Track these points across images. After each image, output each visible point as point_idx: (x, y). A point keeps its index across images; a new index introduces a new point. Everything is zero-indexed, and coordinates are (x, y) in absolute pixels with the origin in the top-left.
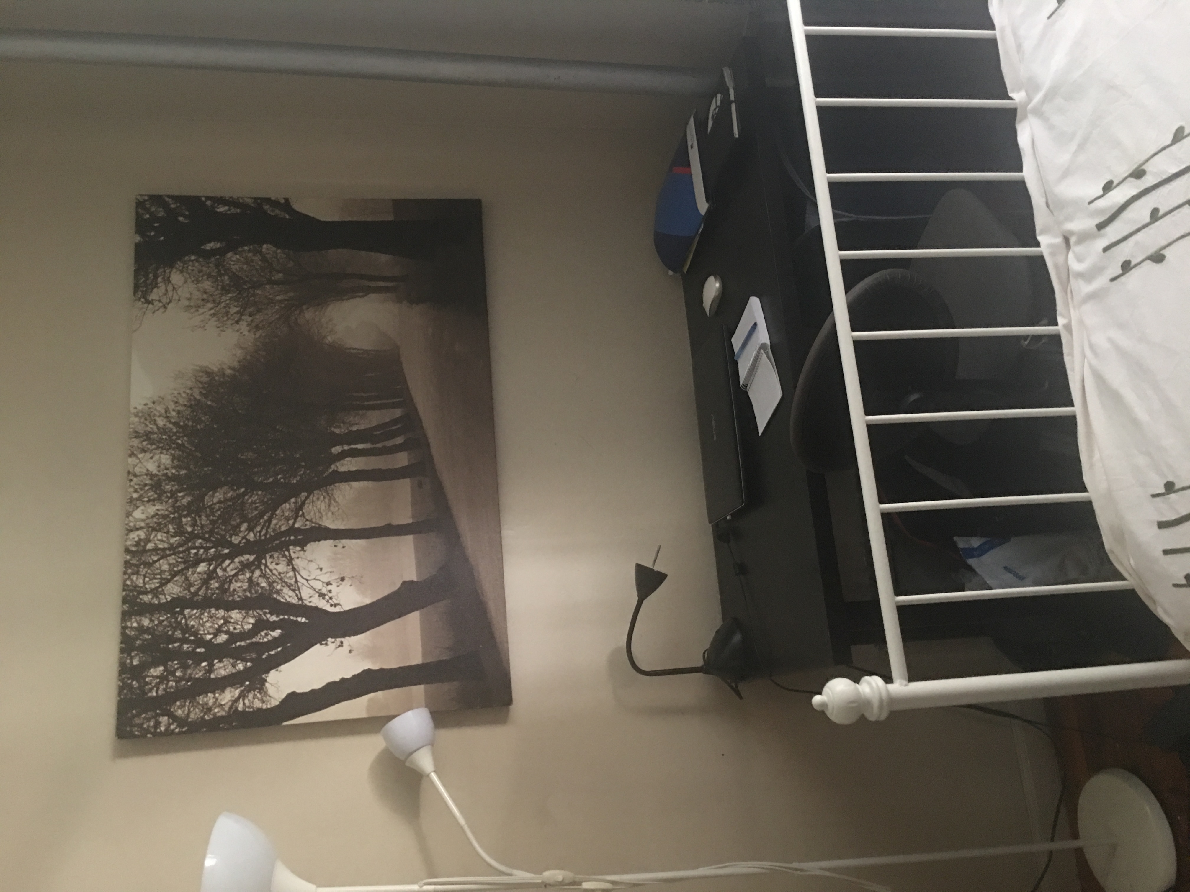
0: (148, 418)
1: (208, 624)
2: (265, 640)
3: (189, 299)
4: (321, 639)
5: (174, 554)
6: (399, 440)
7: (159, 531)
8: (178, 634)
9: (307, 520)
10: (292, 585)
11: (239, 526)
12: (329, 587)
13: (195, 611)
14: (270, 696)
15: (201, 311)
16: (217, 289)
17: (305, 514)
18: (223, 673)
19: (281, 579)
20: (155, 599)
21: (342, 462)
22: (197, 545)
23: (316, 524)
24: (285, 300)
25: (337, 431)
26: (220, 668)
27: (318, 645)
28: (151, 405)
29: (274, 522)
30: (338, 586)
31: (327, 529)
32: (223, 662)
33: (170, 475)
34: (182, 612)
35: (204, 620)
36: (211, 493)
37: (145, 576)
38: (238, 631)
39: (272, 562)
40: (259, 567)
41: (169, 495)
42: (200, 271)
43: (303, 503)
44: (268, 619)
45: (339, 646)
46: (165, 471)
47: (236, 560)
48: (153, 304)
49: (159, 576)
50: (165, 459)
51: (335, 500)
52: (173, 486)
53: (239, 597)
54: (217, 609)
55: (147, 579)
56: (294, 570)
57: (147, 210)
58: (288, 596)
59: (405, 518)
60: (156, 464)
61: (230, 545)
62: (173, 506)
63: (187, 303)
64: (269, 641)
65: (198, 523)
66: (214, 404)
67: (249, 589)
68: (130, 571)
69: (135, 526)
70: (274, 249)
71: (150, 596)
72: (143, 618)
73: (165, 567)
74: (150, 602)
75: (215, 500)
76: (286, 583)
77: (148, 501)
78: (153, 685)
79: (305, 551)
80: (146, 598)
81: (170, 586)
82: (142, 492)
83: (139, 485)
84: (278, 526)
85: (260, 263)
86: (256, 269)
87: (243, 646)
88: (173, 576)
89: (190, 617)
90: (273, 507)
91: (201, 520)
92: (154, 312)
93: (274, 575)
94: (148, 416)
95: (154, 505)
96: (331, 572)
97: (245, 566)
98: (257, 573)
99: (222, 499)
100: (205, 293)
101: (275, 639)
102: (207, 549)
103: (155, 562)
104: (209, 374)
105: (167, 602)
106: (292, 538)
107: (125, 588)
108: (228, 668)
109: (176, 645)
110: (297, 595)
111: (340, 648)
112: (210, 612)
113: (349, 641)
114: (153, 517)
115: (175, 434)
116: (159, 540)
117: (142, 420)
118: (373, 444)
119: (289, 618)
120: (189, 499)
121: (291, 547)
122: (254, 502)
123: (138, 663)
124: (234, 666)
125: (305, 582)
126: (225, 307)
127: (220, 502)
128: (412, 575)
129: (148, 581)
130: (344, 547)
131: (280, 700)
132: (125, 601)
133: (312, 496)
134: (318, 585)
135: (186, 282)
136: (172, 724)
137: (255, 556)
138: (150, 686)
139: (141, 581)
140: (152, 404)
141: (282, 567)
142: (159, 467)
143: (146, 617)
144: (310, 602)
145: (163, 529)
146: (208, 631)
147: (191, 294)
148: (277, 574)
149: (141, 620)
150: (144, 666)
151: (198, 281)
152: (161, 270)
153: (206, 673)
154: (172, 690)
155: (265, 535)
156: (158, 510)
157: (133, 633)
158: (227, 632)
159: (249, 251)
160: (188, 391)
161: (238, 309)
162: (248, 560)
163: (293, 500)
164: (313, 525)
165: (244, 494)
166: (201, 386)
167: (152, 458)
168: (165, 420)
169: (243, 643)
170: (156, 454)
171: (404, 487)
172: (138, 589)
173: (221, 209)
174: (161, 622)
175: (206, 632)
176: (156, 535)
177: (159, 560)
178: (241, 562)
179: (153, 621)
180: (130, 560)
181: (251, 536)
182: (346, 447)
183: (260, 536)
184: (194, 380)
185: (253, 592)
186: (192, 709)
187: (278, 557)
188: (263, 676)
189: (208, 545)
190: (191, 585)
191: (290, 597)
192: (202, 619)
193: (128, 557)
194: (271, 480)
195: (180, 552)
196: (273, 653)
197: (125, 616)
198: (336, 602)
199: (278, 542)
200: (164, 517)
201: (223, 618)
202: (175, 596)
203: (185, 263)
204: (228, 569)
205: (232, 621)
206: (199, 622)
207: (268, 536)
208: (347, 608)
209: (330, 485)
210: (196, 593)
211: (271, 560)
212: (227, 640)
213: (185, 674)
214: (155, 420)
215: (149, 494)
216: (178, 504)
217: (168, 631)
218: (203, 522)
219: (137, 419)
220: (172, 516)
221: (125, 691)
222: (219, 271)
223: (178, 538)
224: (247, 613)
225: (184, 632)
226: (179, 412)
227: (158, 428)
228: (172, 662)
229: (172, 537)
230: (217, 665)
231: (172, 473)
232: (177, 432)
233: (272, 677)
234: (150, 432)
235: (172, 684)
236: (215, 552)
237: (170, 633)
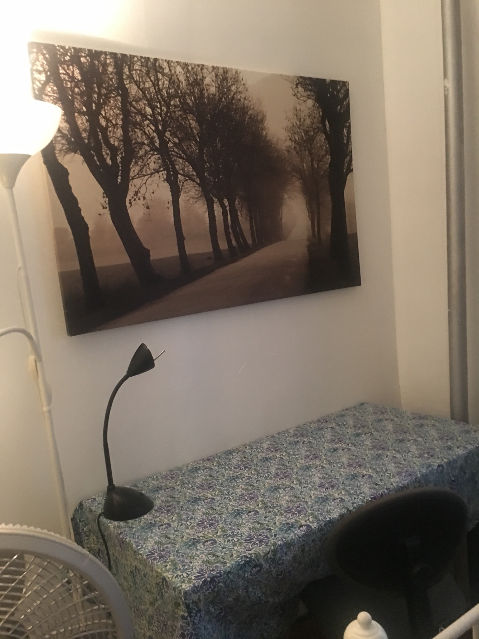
1: (112, 113)
2: (104, 153)
3: (300, 110)
4: (108, 192)
5: (156, 92)
6: (234, 243)
7: (169, 82)
8: (104, 91)
9: (183, 183)
10: (142, 173)
11: (176, 137)
12: (142, 199)
13: (120, 104)
14: (64, 156)
15: (295, 117)
16: (306, 128)
17: (187, 182)
18: (79, 122)
19: (145, 165)
20: (126, 76)
21: (219, 205)
22: (163, 108)
23: (181, 189)
24: (304, 169)
25: (237, 202)
26: (82, 120)
27: (103, 191)
28: (243, 82)
29: (181, 161)
30: (143, 205)
31: (179, 196)
32: (86, 123)
33: (204, 92)
34: (118, 94)
36: (195, 118)
37: (140, 70)
38: (109, 134)
39: (155, 159)
40: (152, 150)
41: (192, 91)
42: (315, 117)
43: (193, 180)
44: (118, 155)
45: (103, 207)
46: (206, 89)
47: (155, 134)
48: (296, 87)
49: (141, 80)
50: (213, 90)
51: (196, 202)
52: (198, 94)
53: (132, 135)
54: (122, 119)
55: (138, 72)
56: (152, 174)
57: (341, 88)
58: (134, 170)
59: (190, 249)
60: (209, 84)
61: (164, 130)
62: (185, 93)
63: (298, 108)
64: (103, 156)
65: (176, 109)
66: (246, 123)
67: (137, 143)
68: (143, 61)
69: (172, 66)
70: (329, 162)
71: (127, 73)
72: (113, 67)
73: (147, 85)
74: (124, 73)
75: (191, 121)
76: (143, 168)
77: (187, 76)
78: (68, 71)
79: (164, 182)
80: (126, 70)
81: (135, 87)
82: (192, 72)
83: (197, 71)
84: (178, 163)
85: (321, 154)
86: (318, 152)
87: (99, 137)
88: (141, 90)
89: (116, 100)
90: (190, 160)
91: (178, 111)
92: (292, 88)
93: (148, 160)
94: (236, 80)
95: (185, 80)
96: (152, 199)
97: (151, 140)
98: (148, 148)
99: (192, 126)
100: (304, 120)
101: (105, 160)
102: (160, 114)
103: (150, 78)
104: (262, 121)
105: (124, 85)
106: (172, 173)
107: (132, 57)
108: (83, 126)
109: (96, 89)
110: (135, 176)
111: (102, 207)
112: (120, 114)
113: (107, 213)
114: (178, 79)
115: (228, 97)
116: (164, 82)
117: (234, 77)
118: (231, 225)
119: (120, 170)
120: (190, 104)
121: (166, 172)
122: (191, 146)
123: (82, 61)
124: (85, 130)
125: (144, 181)
126: (298, 132)
127: (190, 124)
128: (154, 256)
129: (137, 72)
130: (168, 208)
131: (62, 163)
132: (124, 55)
133: (198, 186)
134: (143, 191)
135: (309, 109)
136: (40, 83)
137: (158, 147)
138: (66, 68)
139: (137, 68)
140: (243, 83)
141: (153, 166)
142: (208, 85)
143: (114, 69)
144: (131, 185)
145: (171, 85)
146: (107, 113)
147: (303, 111)
148: (148, 162)
149: (111, 65)
150: (80, 66)
151: (309, 116)
152: (313, 94)
153: (78, 109)
154: (64, 85)
155: (172, 155)
156: (182, 83)
157: (102, 59)
158: (107, 125)
159: (326, 148)
160: (252, 107)
161: (297, 140)
162: (156, 142)
163: (195, 173)
164: (180, 187)
165: (196, 141)
166: (255, 115)
167: (213, 81)
168: (235, 91)
169: (100, 137)
170: (215, 84)
171: (208, 248)
172: (132, 65)
173: (345, 131)
174: (111, 79)
175: (106, 111)
176: (166, 80)
177: (151, 81)
178: (154, 137)
179: (111, 74)
180: (150, 61)
181: (170, 145)
182: (228, 208)
183: (171, 151)
184: (258, 111)
185: (135, 145)
186: (52, 98)
187: (159, 163)
188: (79, 151)
189: (163, 115)
190: (137, 102)
191: (134, 171)
192: (115, 109)
193: (152, 60)
194: (206, 159)
195: (157, 95)
196: (95, 158)
197: (114, 55)
198: (133, 203)
199: (168, 163)
200: (178, 86)
201: (117, 124)
202: (129, 90)
203: (318, 108)
204: (149, 128)
205: (115, 130)
206: (113, 107)
207: (171, 156)
208: (129, 211)
209: (205, 198)
210: (132, 105)
211: (157, 158)
212: (102, 126)
213: (76, 94)
214: (234, 85)
215: (191, 78)
216: (187, 97)
217: (105, 85)
219: (234, 73)
220: (179, 92)
221: (62, 50)
222: (316, 129)
223: (166, 95)
224: (121, 140)
225: (105, 95)
226: (240, 100)
227: (230, 86)
228: (84, 86)
229: (167, 91)
230: (85, 118)
231: (205, 94)
233: (78, 158)
234: (227, 81)
235: (69, 85)
236: (159, 120)
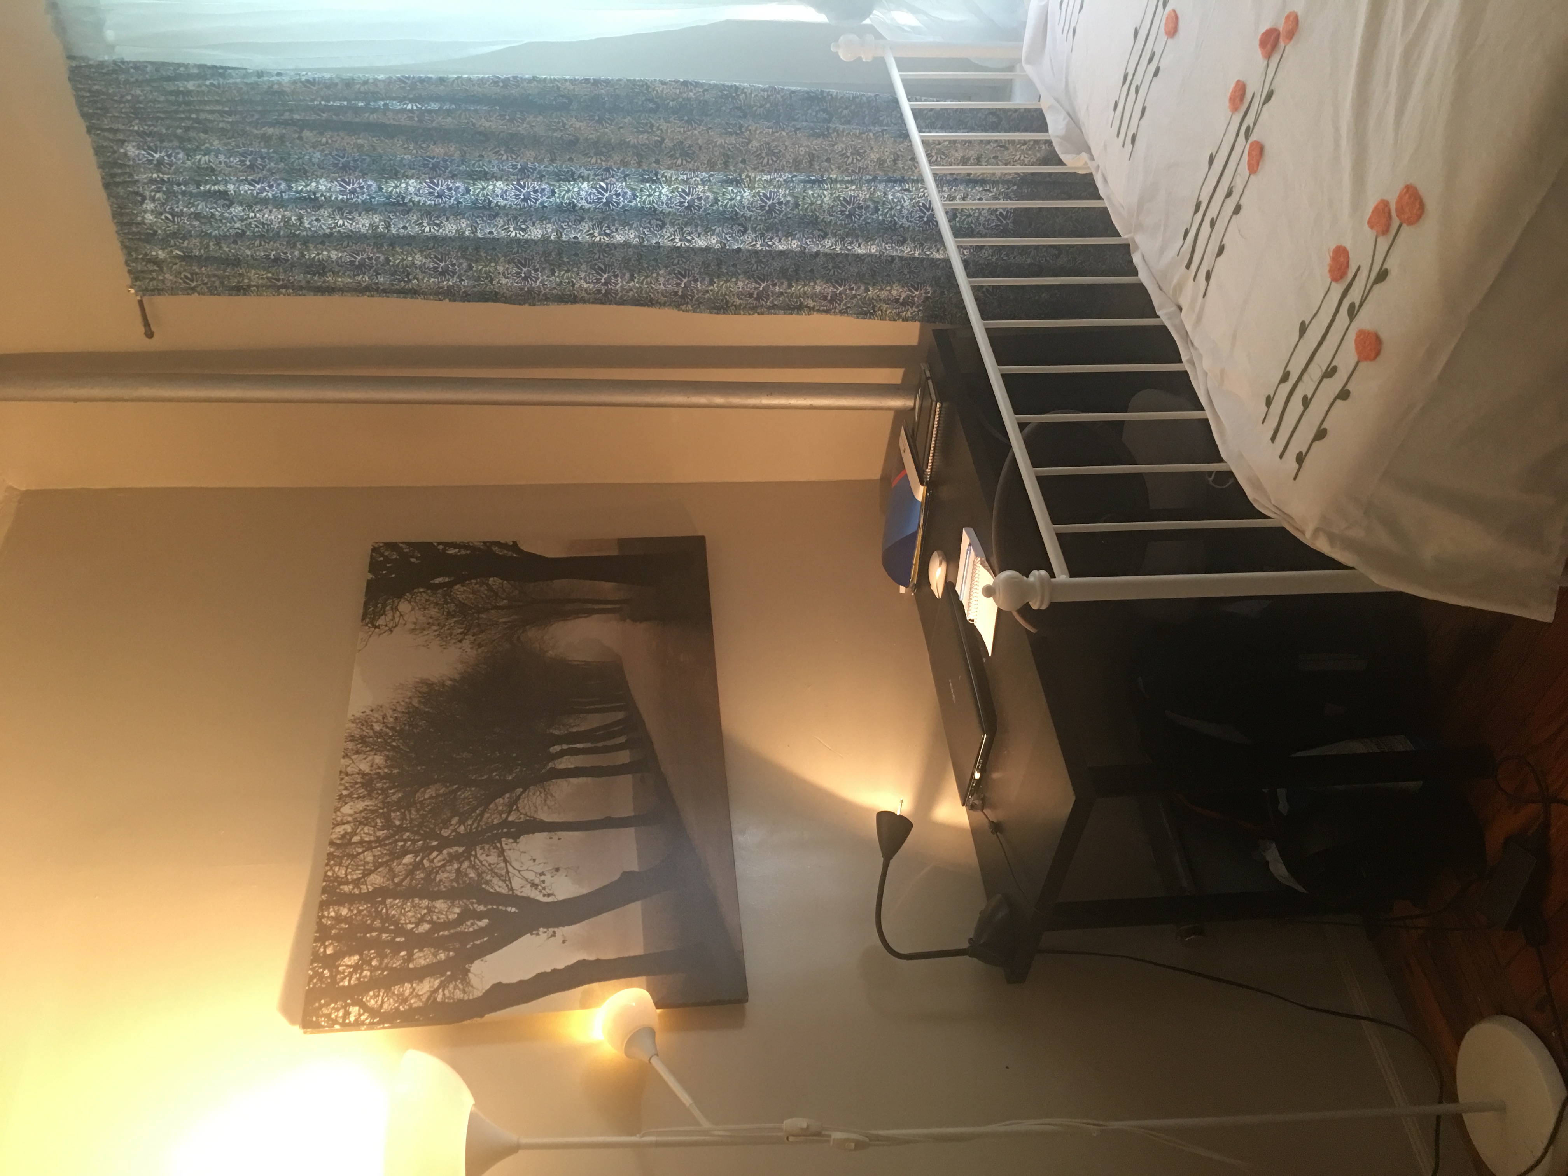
0: (365, 724)
1: (410, 914)
2: (471, 929)
3: (415, 623)
4: (531, 929)
5: (380, 846)
6: (622, 740)
7: (366, 825)
8: (377, 923)
9: (521, 814)
10: (502, 876)
11: (450, 819)
12: (542, 878)
13: (397, 901)
14: (472, 986)
15: (425, 632)
16: (443, 614)
17: (520, 808)
18: (423, 962)
19: (492, 870)
20: (356, 890)
21: (560, 760)
22: (405, 837)
23: (531, 817)
24: (509, 622)
25: (556, 732)
26: (420, 957)
27: (529, 934)
28: (369, 712)
29: (487, 815)
30: (552, 877)
31: (543, 822)
32: (424, 952)
33: (382, 774)
34: (383, 902)
35: (407, 910)
36: (422, 789)
37: (347, 867)
38: (442, 921)
39: (482, 854)
40: (468, 858)
41: (379, 792)
42: (427, 601)
43: (518, 798)
44: (474, 909)
45: (552, 936)
46: (378, 771)
47: (445, 852)
48: (379, 628)
49: (362, 868)
50: (379, 760)
51: (552, 796)
52: (385, 783)
53: (445, 887)
54: (421, 899)
55: (349, 870)
56: (505, 861)
57: (382, 555)
58: (499, 887)
59: (627, 810)
60: (369, 764)
61: (439, 837)
62: (383, 802)
63: (413, 626)
64: (475, 931)
65: (408, 817)
66: (431, 711)
67: (456, 880)
68: (332, 862)
69: (342, 820)
70: (501, 581)
71: (351, 887)
72: (342, 908)
73: (370, 858)
74: (351, 892)
75: (427, 796)
76: (496, 874)
77: (358, 798)
78: (346, 974)
79: (518, 843)
80: (346, 889)
81: (372, 876)
82: (352, 790)
83: (350, 783)
84: (490, 820)
85: (486, 592)
86: (482, 598)
87: (447, 936)
88: (376, 869)
89: (392, 907)
90: (486, 801)
91: (410, 814)
92: (380, 635)
93: (484, 865)
94: (365, 722)
95: (363, 801)
96: (545, 863)
97: (453, 858)
98: (466, 864)
99: (434, 795)
100: (431, 618)
101: (482, 929)
102: (414, 842)
103: (359, 854)
104: (430, 685)
105: (368, 892)
106: (505, 830)
107: (326, 878)
108: (428, 958)
109: (374, 934)
110: (507, 886)
111: (552, 938)
112: (413, 901)
113: (562, 931)
114: (361, 812)
115: (390, 737)
116: (366, 833)
117: (359, 725)
118: (592, 743)
119: (498, 908)
120: (400, 796)
121: (503, 839)
122: (465, 798)
123: (332, 952)
124: (435, 955)
125: (516, 873)
126: (448, 629)
127: (431, 797)
128: (633, 866)
129: (350, 872)
130: (559, 839)
131: (484, 991)
132: (324, 890)
133: (527, 792)
134: (531, 876)
135: (413, 609)
136: (363, 1014)
137: (464, 848)
138: (342, 976)
139: (343, 872)
140: (371, 713)
141: (493, 858)
142: (372, 766)
143: (344, 907)
144: (521, 892)
145: (370, 822)
146: (410, 921)
147: (417, 619)
148: (487, 865)
149: (339, 910)
150: (339, 955)
151: (425, 609)
152: (390, 601)
153: (404, 963)
154: (366, 980)
155: (477, 828)
156: (367, 806)
157: (329, 922)
158: (428, 922)
159: (476, 584)
160: (407, 700)
161: (462, 630)
162: (457, 851)
163: (507, 795)
164: (528, 818)
165: (458, 790)
166: (420, 695)
167: (365, 759)
168: (382, 725)
169: (446, 933)
170: (370, 755)
171: (626, 781)
172: (339, 880)
173: (452, 551)
174: (360, 912)
175: (408, 922)
176: (363, 829)
177: (363, 852)
178: (449, 854)
179: (352, 911)
180: (333, 852)
181: (462, 829)
182: (565, 747)
183: (471, 829)
184: (414, 690)
185: (461, 882)
186: (386, 999)
187: (489, 849)
188: (467, 966)
189: (416, 838)
190: (395, 875)
191: (500, 887)
192: (405, 909)
193: (332, 850)
194: (486, 777)
195: (386, 845)
196: (478, 942)
197: (324, 905)
198: (549, 892)
199: (490, 834)
200: (373, 812)
201: (427, 907)
202: (377, 886)
203: (413, 594)
204: (435, 861)
205: (436, 910)
206: (401, 912)
207: (479, 829)
208: (561, 897)
209: (546, 781)
210: (400, 884)
211: (481, 852)
212: (430, 929)
213: (381, 964)
214: (372, 726)
215: (360, 791)
216: (389, 800)
217: (367, 921)
218: (412, 817)
219: (354, 725)
220: (381, 811)
221: (315, 981)
222: (446, 600)
223: (385, 831)
224: (453, 903)
225: (383, 923)
226: (396, 718)
227: (375, 732)
228: (369, 951)
229: (380, 830)
230: (417, 954)
231: (385, 772)
232: (393, 736)
233: (477, 968)
234: (366, 736)
235: (367, 973)
236: (423, 844)
237: (369, 922)
